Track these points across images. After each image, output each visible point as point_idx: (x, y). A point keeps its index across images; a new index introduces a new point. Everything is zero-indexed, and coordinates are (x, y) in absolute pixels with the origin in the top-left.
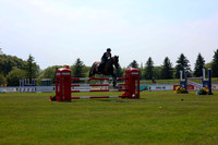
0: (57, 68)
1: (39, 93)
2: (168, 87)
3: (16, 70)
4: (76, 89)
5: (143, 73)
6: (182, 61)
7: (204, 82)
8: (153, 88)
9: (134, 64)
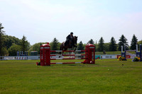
0: (41, 44)
1: (29, 60)
2: (114, 56)
3: (14, 45)
4: (53, 57)
5: (97, 47)
6: (123, 39)
7: (137, 54)
8: (104, 57)
9: (91, 42)
